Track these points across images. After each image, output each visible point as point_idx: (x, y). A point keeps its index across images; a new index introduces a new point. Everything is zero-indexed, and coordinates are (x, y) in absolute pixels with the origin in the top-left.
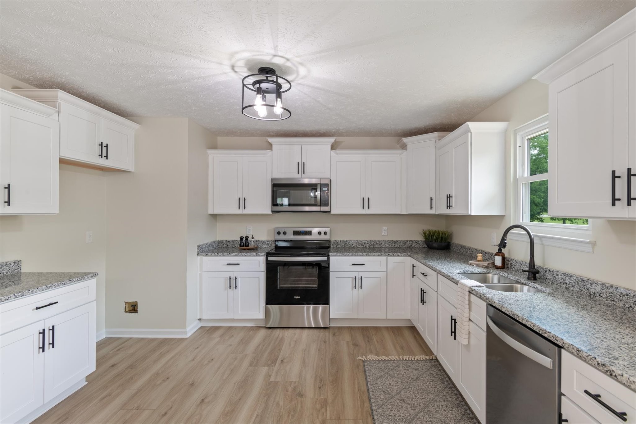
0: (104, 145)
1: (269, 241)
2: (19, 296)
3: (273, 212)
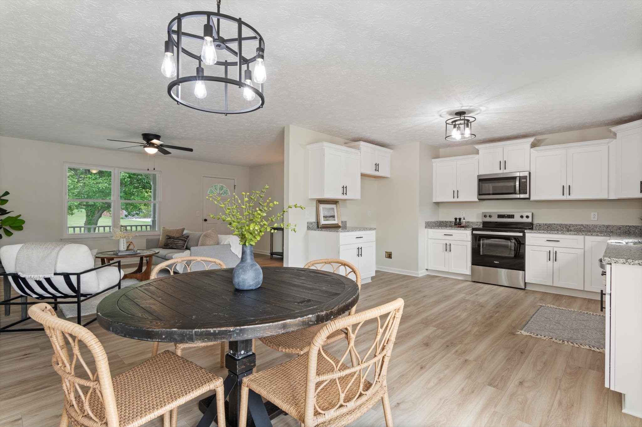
0: (377, 164)
1: (477, 222)
2: (352, 231)
3: (479, 199)
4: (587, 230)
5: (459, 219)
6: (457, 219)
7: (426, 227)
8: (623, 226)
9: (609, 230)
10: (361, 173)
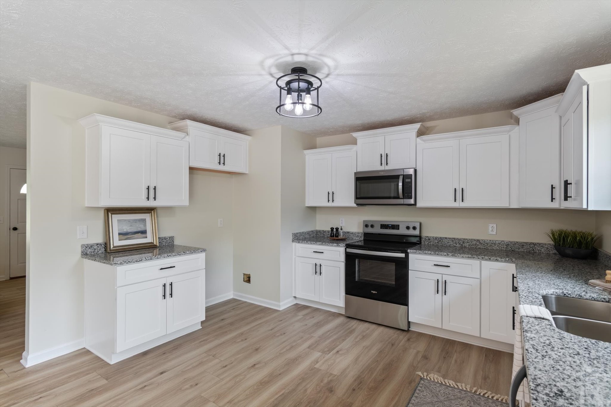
0: (222, 155)
1: (358, 233)
2: (149, 260)
3: (357, 204)
4: (484, 247)
5: (336, 228)
6: (334, 229)
7: (293, 241)
8: (526, 243)
9: (510, 248)
10: (189, 167)
